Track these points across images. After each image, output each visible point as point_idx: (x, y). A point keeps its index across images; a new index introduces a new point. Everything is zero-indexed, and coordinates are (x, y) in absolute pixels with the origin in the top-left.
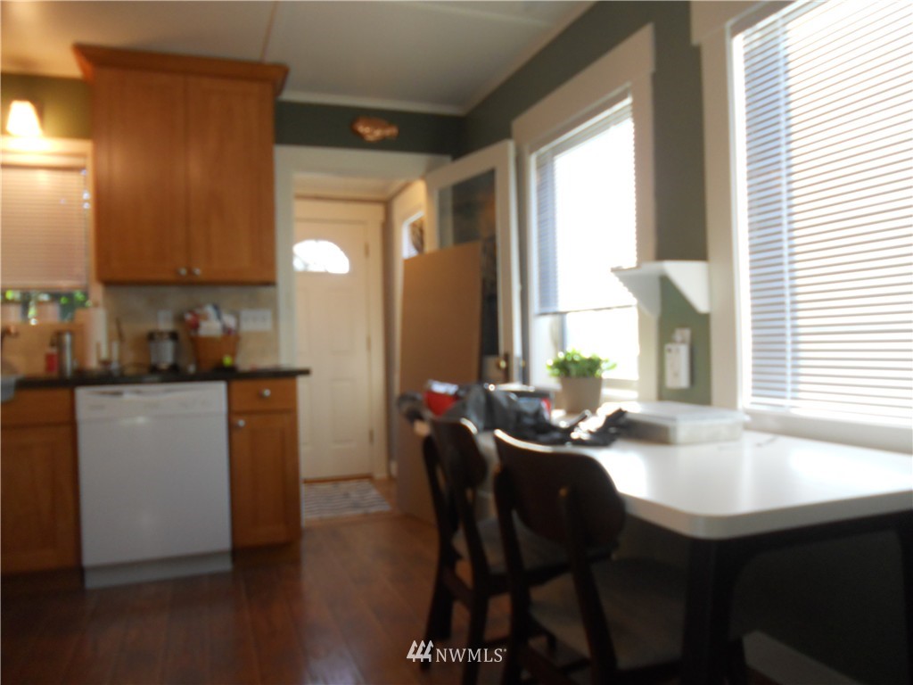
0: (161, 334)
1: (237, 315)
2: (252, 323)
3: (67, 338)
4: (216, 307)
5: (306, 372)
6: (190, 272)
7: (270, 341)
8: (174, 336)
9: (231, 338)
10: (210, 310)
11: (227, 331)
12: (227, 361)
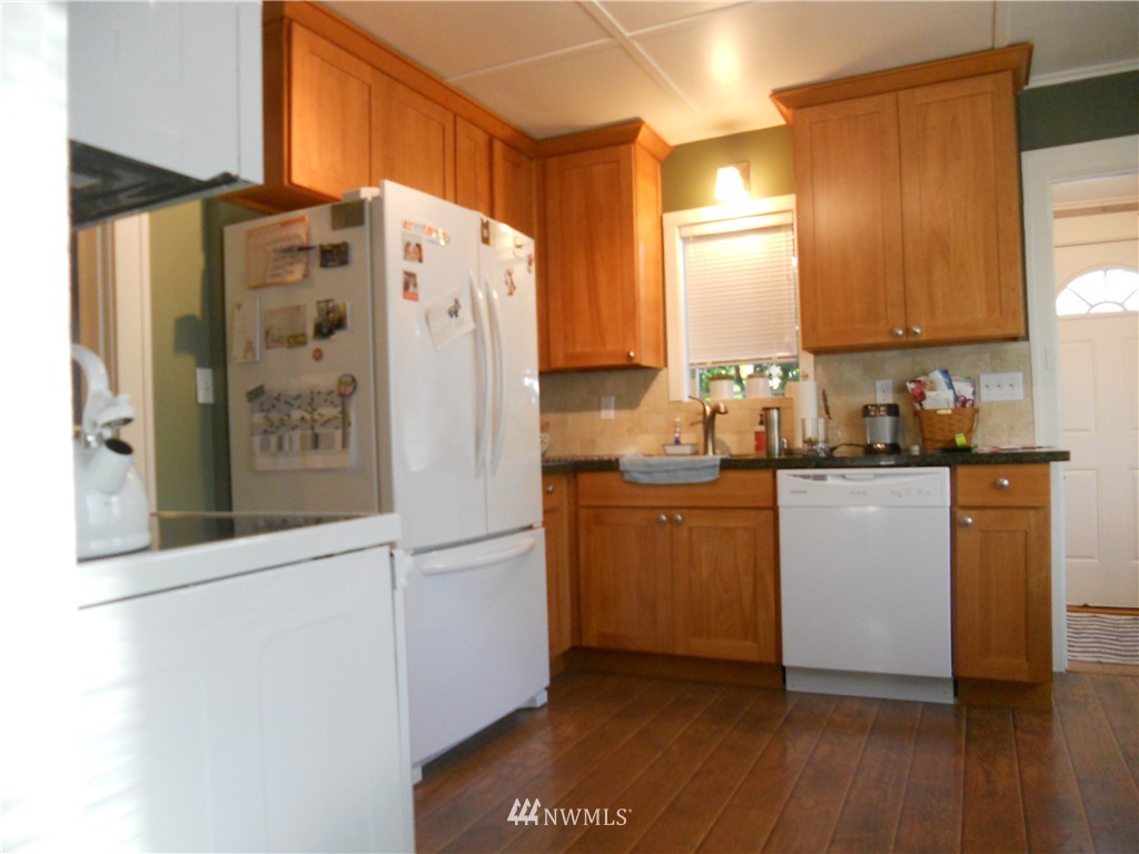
0: (877, 407)
1: (975, 383)
2: (996, 390)
3: (775, 414)
4: (945, 373)
5: (1063, 456)
6: (908, 331)
7: (1023, 412)
8: (893, 410)
9: (967, 410)
10: (937, 376)
11: (961, 402)
12: (961, 440)
